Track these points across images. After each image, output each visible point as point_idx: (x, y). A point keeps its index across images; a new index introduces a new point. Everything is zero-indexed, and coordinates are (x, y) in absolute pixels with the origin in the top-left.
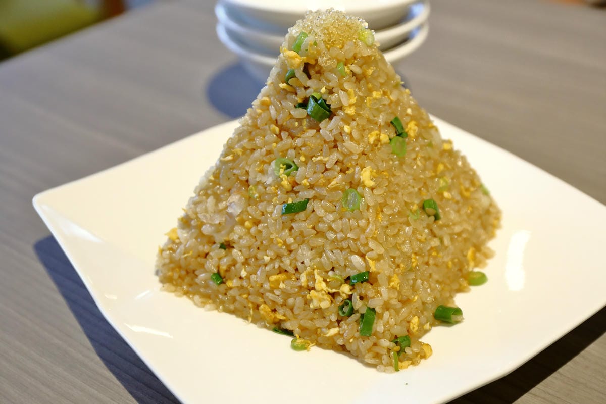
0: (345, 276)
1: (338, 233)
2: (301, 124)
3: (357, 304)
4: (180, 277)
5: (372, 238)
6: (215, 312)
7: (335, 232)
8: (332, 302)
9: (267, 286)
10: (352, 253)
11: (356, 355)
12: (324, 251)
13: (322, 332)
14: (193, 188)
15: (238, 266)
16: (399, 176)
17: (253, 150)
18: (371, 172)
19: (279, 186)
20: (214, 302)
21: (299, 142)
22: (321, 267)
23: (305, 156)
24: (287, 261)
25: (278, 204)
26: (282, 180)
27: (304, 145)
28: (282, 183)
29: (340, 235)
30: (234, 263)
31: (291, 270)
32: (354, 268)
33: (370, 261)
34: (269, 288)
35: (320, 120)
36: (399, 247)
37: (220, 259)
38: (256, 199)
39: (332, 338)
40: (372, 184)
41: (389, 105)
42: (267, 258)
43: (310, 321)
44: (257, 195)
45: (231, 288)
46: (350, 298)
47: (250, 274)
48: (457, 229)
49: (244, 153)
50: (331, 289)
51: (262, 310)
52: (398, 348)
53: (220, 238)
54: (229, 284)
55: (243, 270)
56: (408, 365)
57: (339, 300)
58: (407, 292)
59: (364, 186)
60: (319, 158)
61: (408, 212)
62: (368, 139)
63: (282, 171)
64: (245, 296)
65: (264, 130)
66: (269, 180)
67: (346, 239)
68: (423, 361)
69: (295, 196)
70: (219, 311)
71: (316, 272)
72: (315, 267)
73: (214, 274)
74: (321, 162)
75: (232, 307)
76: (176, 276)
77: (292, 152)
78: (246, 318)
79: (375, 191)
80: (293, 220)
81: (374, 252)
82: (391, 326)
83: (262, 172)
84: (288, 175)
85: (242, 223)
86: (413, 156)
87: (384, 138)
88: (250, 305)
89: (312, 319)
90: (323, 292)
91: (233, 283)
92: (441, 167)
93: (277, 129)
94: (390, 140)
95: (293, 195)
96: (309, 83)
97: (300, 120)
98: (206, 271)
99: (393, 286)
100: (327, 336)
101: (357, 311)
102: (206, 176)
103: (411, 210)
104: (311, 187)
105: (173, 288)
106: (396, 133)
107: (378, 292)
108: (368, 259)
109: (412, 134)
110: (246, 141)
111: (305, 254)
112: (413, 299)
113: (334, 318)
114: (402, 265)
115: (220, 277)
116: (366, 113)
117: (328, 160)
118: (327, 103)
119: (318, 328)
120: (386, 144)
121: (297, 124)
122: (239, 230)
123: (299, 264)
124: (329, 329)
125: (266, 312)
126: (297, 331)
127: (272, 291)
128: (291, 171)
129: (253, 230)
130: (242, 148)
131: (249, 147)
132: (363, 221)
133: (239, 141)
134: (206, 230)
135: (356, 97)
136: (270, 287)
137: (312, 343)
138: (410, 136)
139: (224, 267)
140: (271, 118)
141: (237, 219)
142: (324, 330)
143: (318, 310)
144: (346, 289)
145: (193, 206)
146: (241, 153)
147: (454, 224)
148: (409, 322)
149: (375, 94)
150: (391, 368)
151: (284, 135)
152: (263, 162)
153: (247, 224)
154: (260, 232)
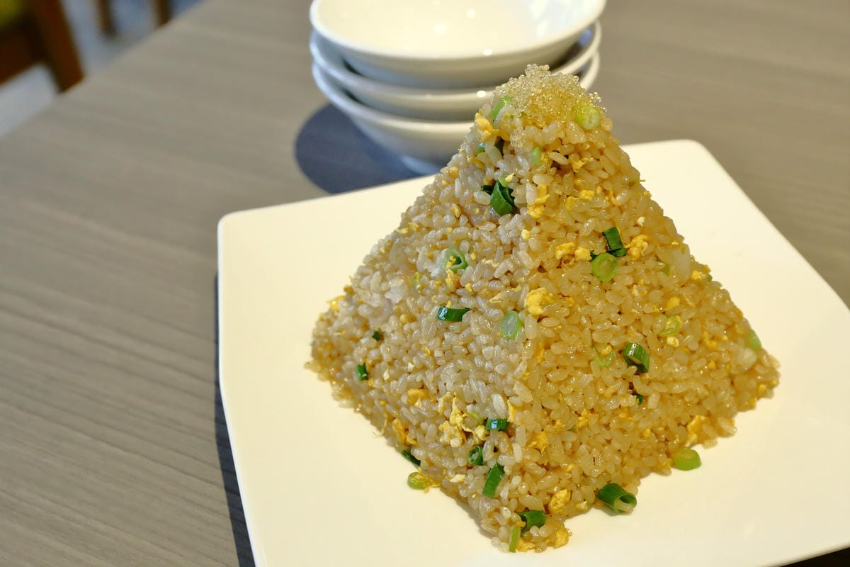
0: (483, 416)
1: (487, 361)
2: (482, 212)
3: (488, 454)
4: (330, 356)
5: (521, 380)
6: (352, 410)
7: (485, 361)
8: (463, 442)
9: (404, 399)
10: (496, 391)
11: (475, 515)
12: (468, 379)
13: (447, 474)
14: (363, 256)
15: (383, 364)
16: (594, 306)
17: (429, 229)
18: (544, 295)
19: (443, 283)
20: (353, 398)
21: (475, 235)
22: (460, 396)
23: (476, 254)
24: (430, 376)
25: (436, 304)
26: (446, 277)
27: (479, 240)
28: (446, 280)
29: (487, 365)
30: (380, 360)
31: (432, 388)
32: (493, 410)
33: (511, 408)
34: (406, 403)
35: (502, 214)
36: (561, 399)
37: (369, 349)
38: (417, 291)
39: (455, 485)
40: (540, 311)
41: (608, 210)
42: (411, 366)
43: (438, 457)
44: (418, 286)
45: (372, 388)
46: (482, 444)
47: (392, 378)
48: (677, 388)
49: (419, 230)
50: (466, 427)
51: (395, 425)
52: (523, 524)
53: (375, 325)
54: (371, 382)
55: (387, 371)
56: (530, 549)
57: (471, 442)
58: (557, 456)
59: (528, 313)
60: (488, 262)
61: (594, 355)
62: (554, 251)
63: (449, 265)
64: (382, 403)
65: (445, 207)
66: (435, 272)
67: (492, 371)
68: (550, 549)
69: (456, 299)
70: (355, 411)
71: (454, 400)
72: (455, 394)
73: (359, 366)
74: (489, 266)
75: (369, 410)
76: (326, 354)
77: (465, 245)
78: (379, 429)
79: (544, 321)
80: (447, 329)
81: (519, 398)
82: (520, 494)
83: (432, 258)
84: (455, 271)
85: (398, 314)
86: (629, 281)
87: (582, 253)
88: (386, 415)
89: (440, 455)
90: (456, 428)
91: (375, 383)
92: (675, 302)
93: (457, 211)
94: (594, 256)
95: (454, 298)
96: (500, 164)
97: (481, 207)
98: (353, 360)
99: (535, 445)
100: (452, 481)
101: (486, 464)
102: (379, 246)
103: (599, 354)
104: (475, 295)
105: (319, 368)
106: (606, 248)
107: (511, 449)
108: (509, 404)
109: (634, 252)
110: (423, 215)
111: (449, 375)
112: (567, 467)
113: (461, 462)
114: (558, 423)
115: (365, 372)
116: (561, 217)
117: (497, 267)
118: (512, 195)
119: (445, 468)
120: (583, 261)
121: (477, 211)
122: (393, 321)
123: (441, 386)
124: (456, 473)
125: (398, 429)
126: (423, 463)
127: (408, 407)
128: (458, 268)
129: (406, 327)
130: (418, 224)
131: (425, 224)
132: (516, 355)
133: (418, 213)
134: (363, 310)
135: (548, 196)
136: (408, 402)
137: (436, 484)
138: (630, 255)
139: (369, 362)
140: (454, 196)
141: (395, 308)
142: (450, 474)
143: (447, 446)
144: (480, 432)
145: (359, 277)
146: (415, 229)
147: (675, 381)
148: (551, 495)
149: (585, 194)
150: (506, 546)
151: (463, 220)
152: (435, 248)
153: (403, 317)
154: (412, 331)
